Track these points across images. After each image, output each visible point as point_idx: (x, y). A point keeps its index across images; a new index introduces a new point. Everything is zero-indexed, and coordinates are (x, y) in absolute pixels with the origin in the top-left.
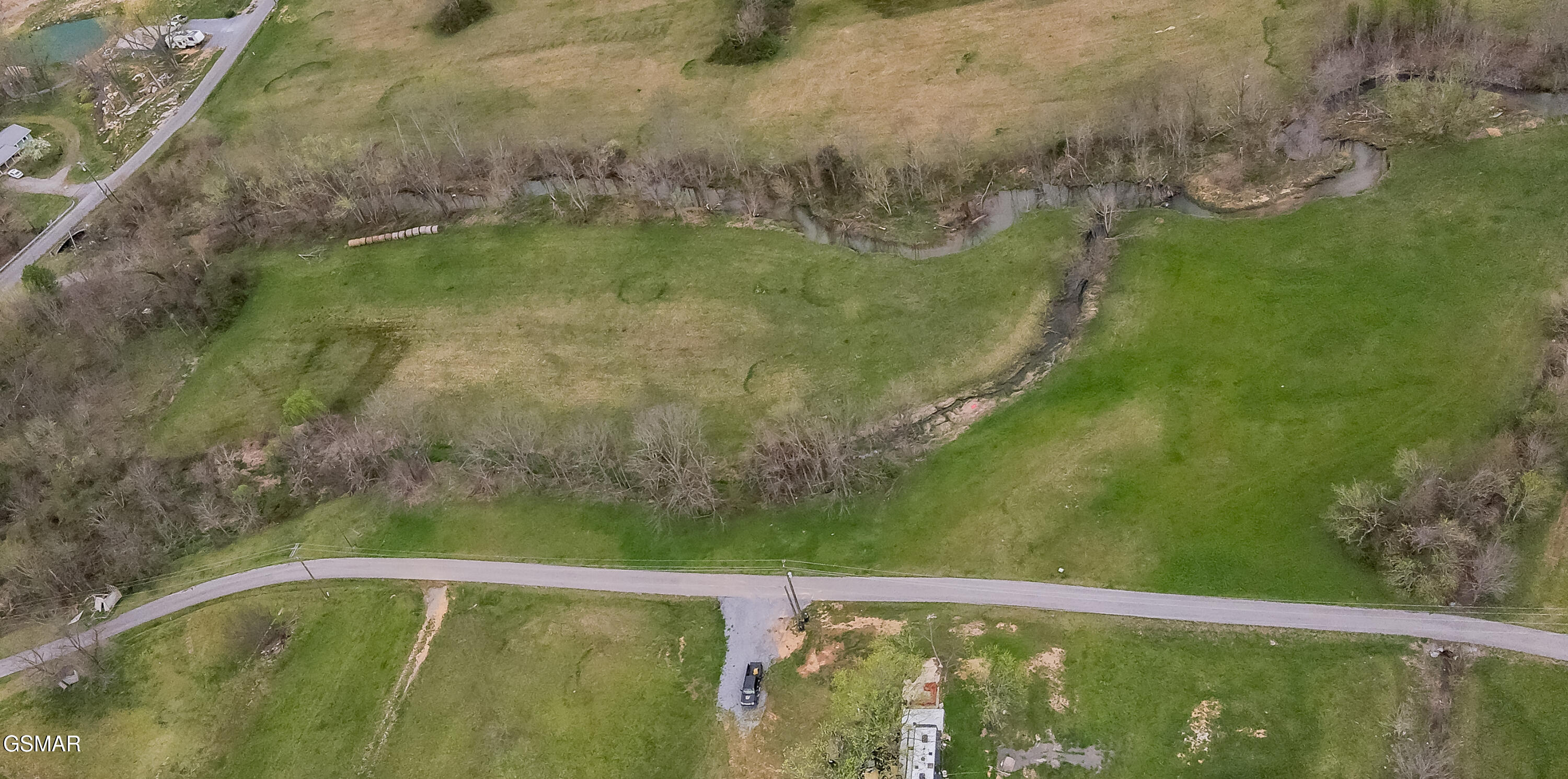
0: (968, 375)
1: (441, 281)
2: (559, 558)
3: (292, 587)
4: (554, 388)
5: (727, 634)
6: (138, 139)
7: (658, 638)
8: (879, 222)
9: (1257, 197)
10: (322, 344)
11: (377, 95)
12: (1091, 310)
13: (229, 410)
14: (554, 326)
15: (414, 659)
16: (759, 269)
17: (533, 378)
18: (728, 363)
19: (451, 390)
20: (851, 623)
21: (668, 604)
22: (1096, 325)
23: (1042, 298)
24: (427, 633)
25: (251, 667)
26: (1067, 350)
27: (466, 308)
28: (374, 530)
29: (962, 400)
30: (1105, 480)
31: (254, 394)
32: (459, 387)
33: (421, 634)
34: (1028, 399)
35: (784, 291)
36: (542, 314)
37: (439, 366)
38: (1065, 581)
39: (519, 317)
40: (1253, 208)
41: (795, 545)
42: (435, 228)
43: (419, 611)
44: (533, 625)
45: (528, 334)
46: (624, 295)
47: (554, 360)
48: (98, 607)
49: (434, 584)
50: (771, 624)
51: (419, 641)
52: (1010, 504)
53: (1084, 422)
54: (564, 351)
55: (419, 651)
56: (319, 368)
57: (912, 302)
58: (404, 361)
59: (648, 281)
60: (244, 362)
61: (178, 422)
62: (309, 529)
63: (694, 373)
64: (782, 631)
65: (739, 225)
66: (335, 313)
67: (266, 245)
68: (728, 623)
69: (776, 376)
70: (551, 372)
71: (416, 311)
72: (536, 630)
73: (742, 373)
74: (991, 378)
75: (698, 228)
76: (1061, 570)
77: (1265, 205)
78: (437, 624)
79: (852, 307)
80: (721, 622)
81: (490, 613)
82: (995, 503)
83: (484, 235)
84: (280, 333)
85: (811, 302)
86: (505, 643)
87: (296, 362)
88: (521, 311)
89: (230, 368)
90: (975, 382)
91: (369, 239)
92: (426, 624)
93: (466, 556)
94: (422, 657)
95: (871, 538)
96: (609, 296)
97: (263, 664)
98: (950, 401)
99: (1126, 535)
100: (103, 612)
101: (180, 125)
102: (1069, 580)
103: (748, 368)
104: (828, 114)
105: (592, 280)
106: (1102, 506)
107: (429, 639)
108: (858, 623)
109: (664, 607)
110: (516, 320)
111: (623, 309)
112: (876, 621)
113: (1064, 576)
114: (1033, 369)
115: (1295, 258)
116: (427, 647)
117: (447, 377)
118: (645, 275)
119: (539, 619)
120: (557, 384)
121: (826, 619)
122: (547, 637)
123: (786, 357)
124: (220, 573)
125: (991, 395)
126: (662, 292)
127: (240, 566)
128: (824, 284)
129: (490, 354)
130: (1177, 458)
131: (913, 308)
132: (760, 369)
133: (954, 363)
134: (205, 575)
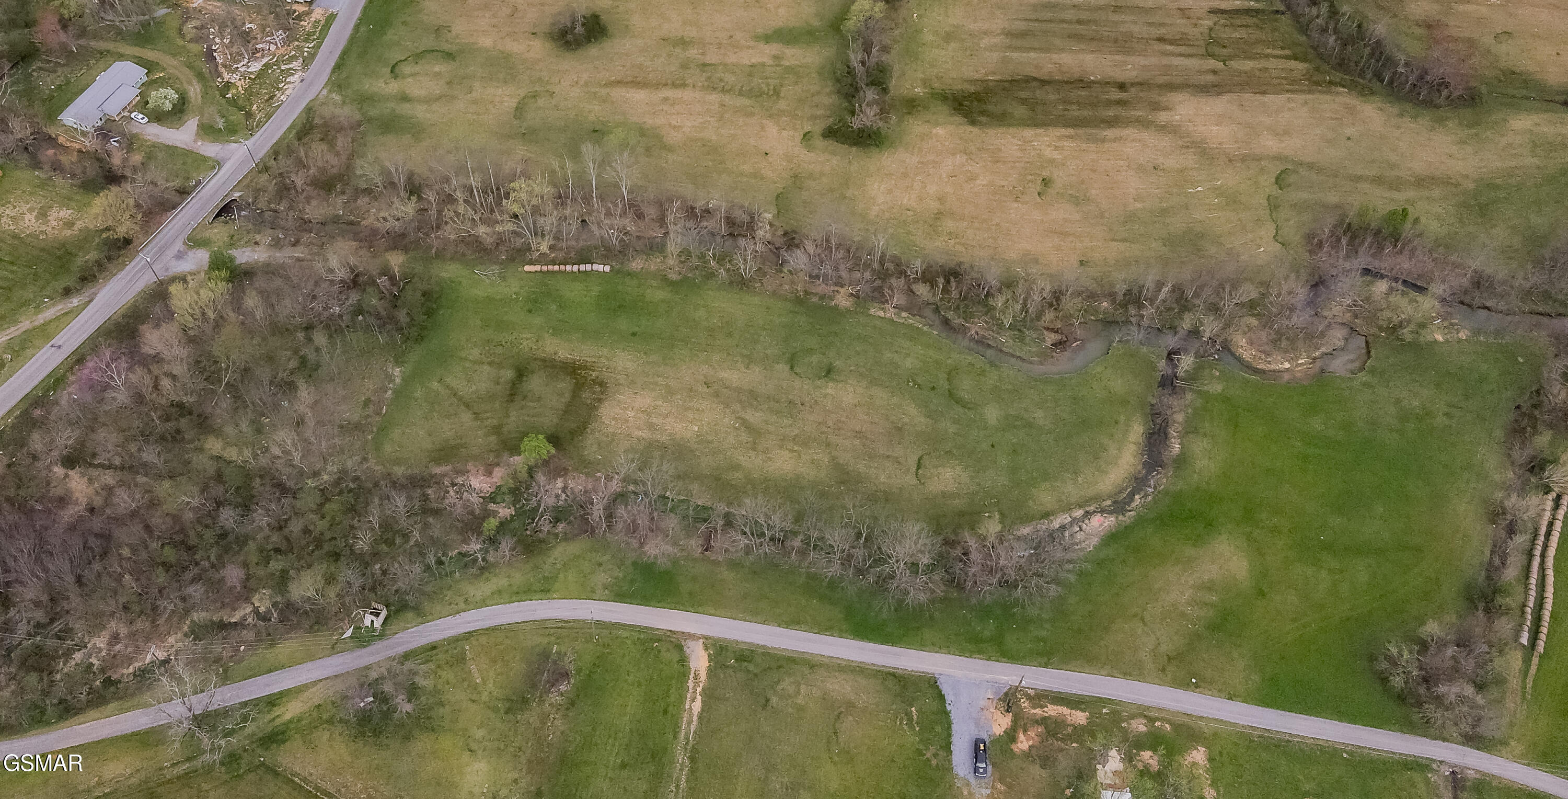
0: (1090, 492)
1: (623, 324)
2: (793, 622)
3: (559, 625)
4: (752, 454)
5: (949, 708)
6: (267, 100)
7: (894, 707)
8: (998, 333)
9: (1282, 364)
10: (521, 373)
11: (512, 103)
12: (1176, 447)
13: (447, 430)
14: (739, 390)
15: (691, 708)
16: (909, 363)
17: (731, 440)
18: (898, 451)
19: (657, 441)
20: (1045, 709)
21: (894, 675)
22: (1181, 461)
23: (1137, 431)
24: (697, 683)
25: (541, 701)
26: (1162, 480)
27: (654, 358)
28: (621, 575)
29: (1088, 514)
30: (1213, 605)
31: (466, 417)
32: (664, 439)
33: (690, 684)
34: (1140, 521)
35: (933, 388)
36: (726, 375)
37: (641, 415)
38: (1197, 690)
39: (705, 377)
40: (1279, 371)
41: (987, 633)
42: (607, 268)
43: (683, 660)
44: (787, 685)
45: (717, 395)
46: (797, 370)
47: (748, 427)
48: (367, 622)
49: (691, 636)
50: (983, 703)
51: (691, 691)
52: (1147, 618)
53: (1190, 551)
54: (754, 417)
55: (693, 700)
56: (525, 398)
57: (1039, 416)
58: (606, 404)
59: (815, 359)
60: (448, 380)
61: (396, 434)
62: (558, 566)
63: (871, 457)
64: (992, 710)
65: (882, 314)
66: (527, 342)
67: (439, 255)
68: (949, 698)
69: (941, 470)
70: (744, 437)
71: (605, 351)
72: (791, 689)
73: (912, 462)
74: (1109, 497)
75: (848, 311)
76: (1194, 680)
77: (1287, 370)
78: (703, 676)
79: (992, 414)
80: (941, 697)
81: (748, 671)
82: (1135, 616)
83: (654, 283)
84: (475, 353)
85: (957, 402)
86: (768, 701)
87: (499, 387)
88: (705, 369)
89: (435, 385)
90: (1097, 498)
91: (545, 268)
92: (691, 676)
93: (713, 612)
94: (697, 706)
95: (1044, 633)
96: (782, 368)
97: (553, 700)
98: (1079, 513)
99: (1235, 654)
100: (374, 630)
101: (311, 96)
102: (1201, 690)
103: (916, 458)
104: (939, 215)
105: (765, 348)
106: (1214, 627)
107: (699, 689)
108: (1052, 710)
109: (891, 678)
110: (702, 377)
111: (797, 383)
112: (1065, 710)
113: (1197, 686)
114: (1139, 493)
115: (1316, 424)
116: (699, 698)
117: (651, 427)
118: (810, 351)
119: (792, 680)
120: (754, 449)
121: (1025, 704)
122: (801, 697)
123: (946, 452)
124: (483, 603)
125: (1111, 513)
126: (829, 372)
127: (499, 596)
128: (966, 386)
129: (687, 409)
130: (1262, 594)
131: (1041, 422)
132: (926, 461)
133: (1080, 479)
134: (470, 604)
